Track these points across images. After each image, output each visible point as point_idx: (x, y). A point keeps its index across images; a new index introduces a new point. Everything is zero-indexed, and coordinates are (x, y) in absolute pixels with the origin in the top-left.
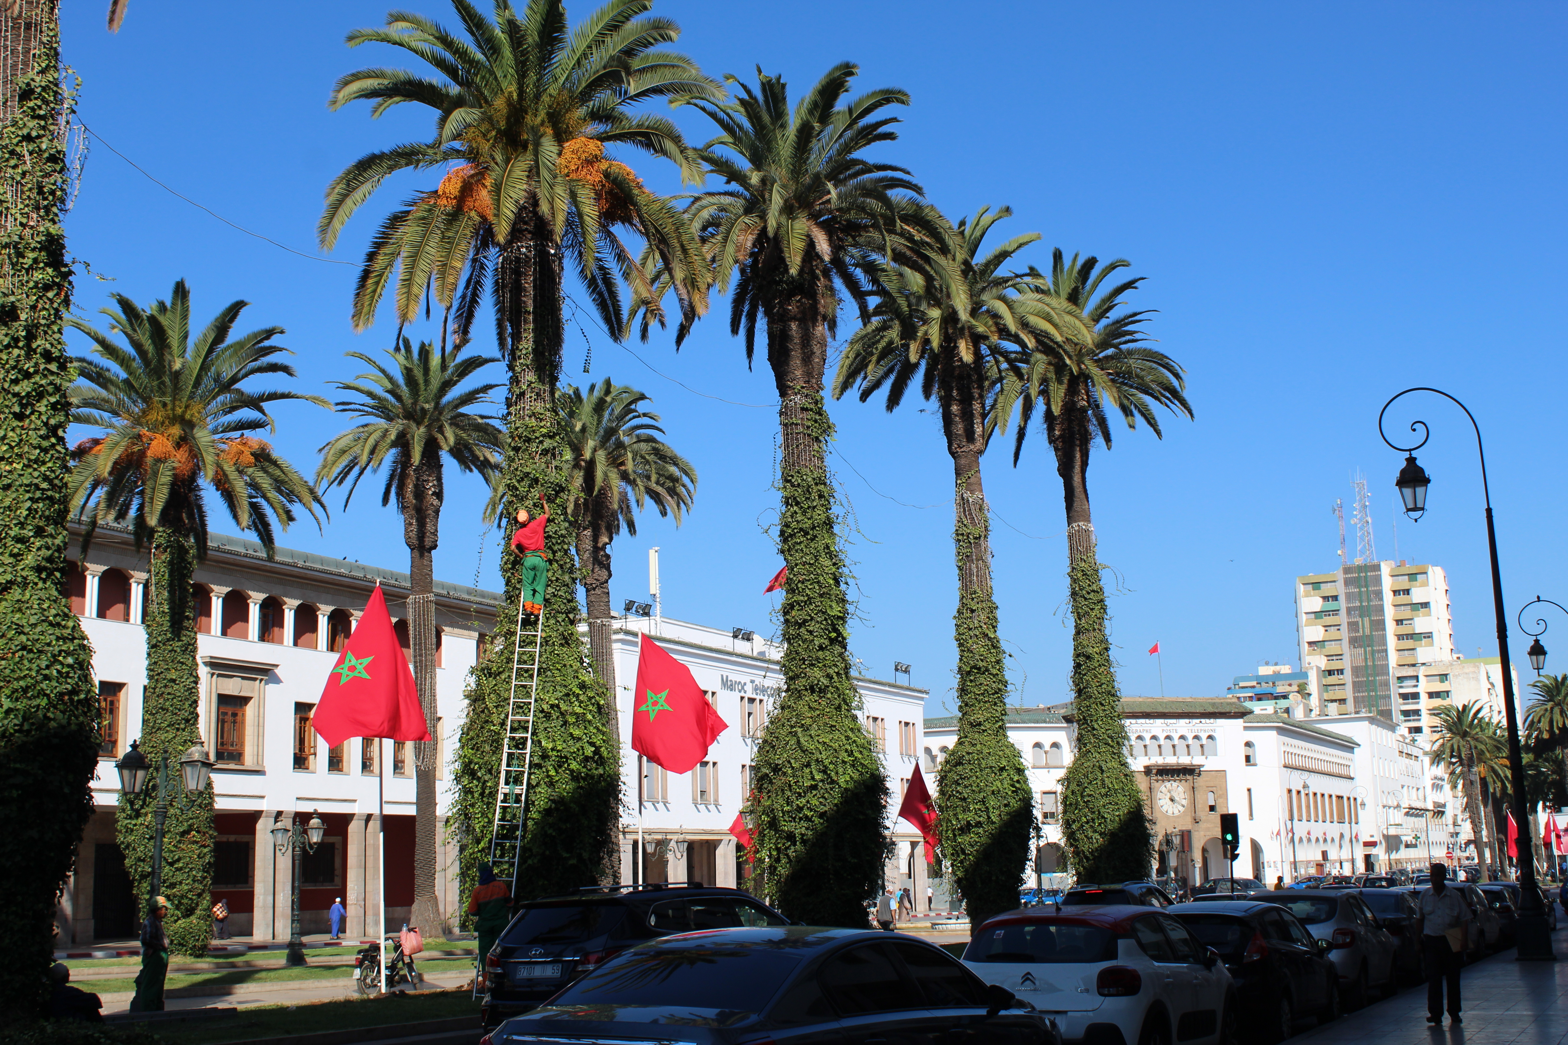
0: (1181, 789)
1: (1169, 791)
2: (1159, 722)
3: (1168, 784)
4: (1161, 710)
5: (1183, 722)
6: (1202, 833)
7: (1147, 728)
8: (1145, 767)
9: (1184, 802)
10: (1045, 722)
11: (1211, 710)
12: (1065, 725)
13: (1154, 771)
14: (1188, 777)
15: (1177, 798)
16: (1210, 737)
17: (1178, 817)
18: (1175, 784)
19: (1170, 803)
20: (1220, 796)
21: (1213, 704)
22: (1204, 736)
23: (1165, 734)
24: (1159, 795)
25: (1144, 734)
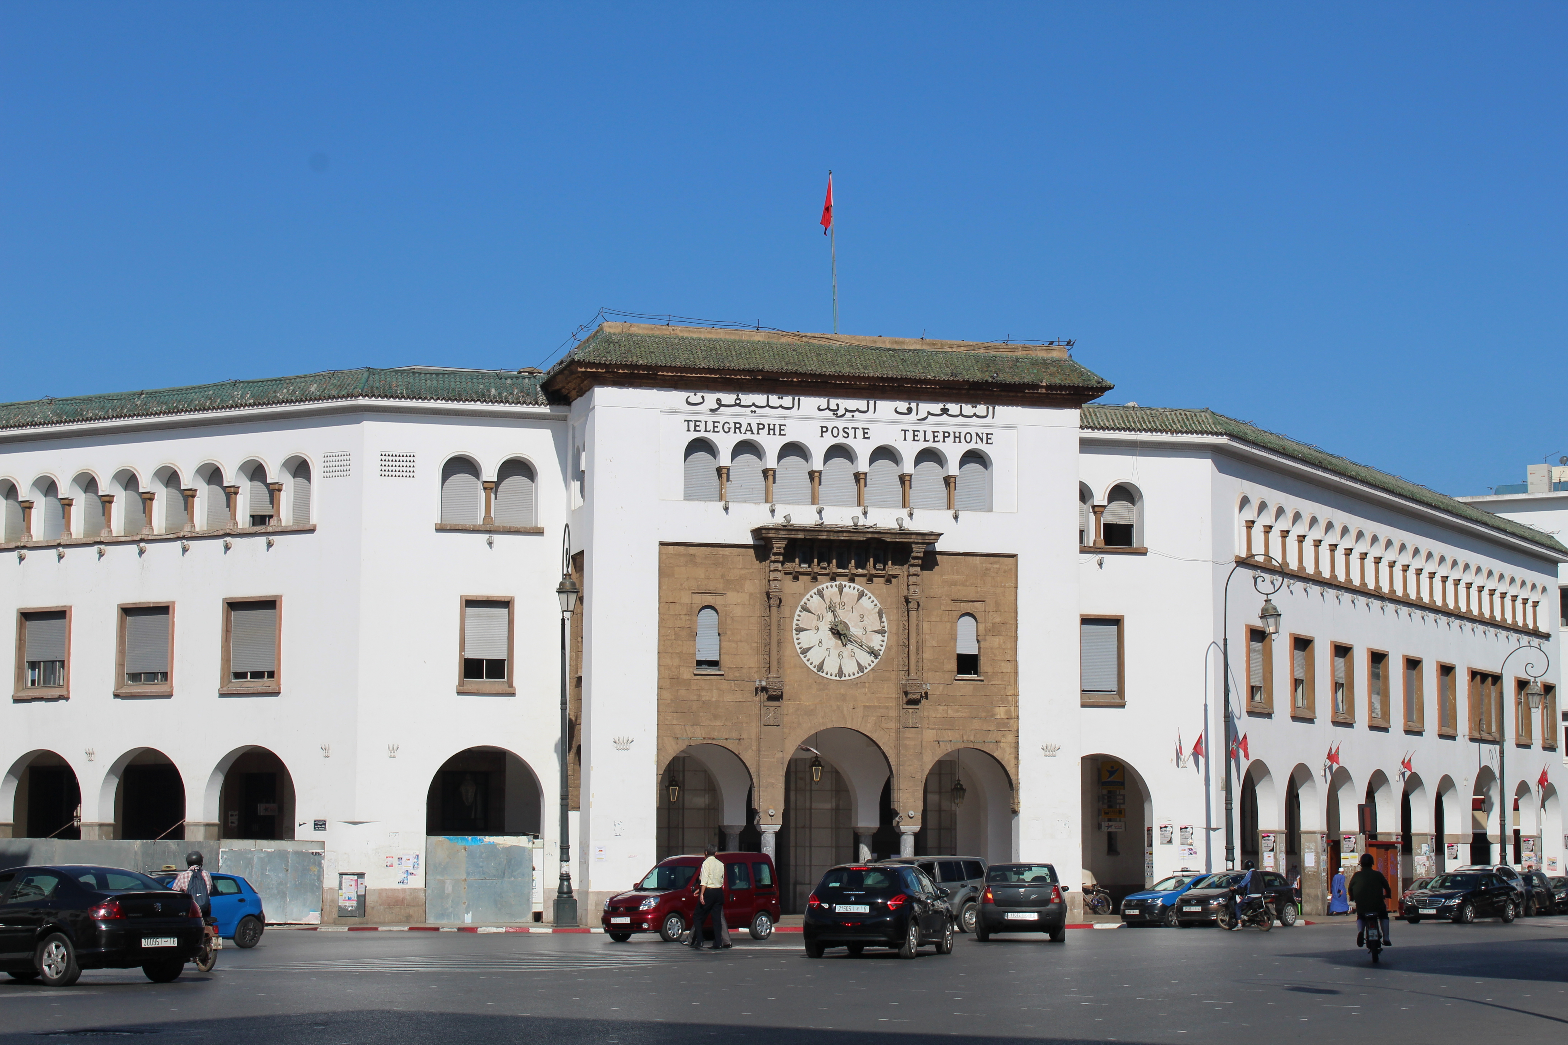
0: (869, 604)
1: (831, 608)
2: (810, 404)
3: (830, 589)
4: (813, 366)
5: (886, 408)
6: (929, 735)
7: (767, 416)
8: (757, 533)
9: (876, 642)
10: (483, 398)
11: (976, 375)
12: (546, 410)
13: (778, 546)
14: (892, 569)
15: (855, 630)
16: (973, 457)
17: (855, 684)
18: (851, 589)
19: (831, 642)
20: (994, 630)
21: (989, 363)
22: (953, 452)
23: (829, 441)
24: (800, 618)
25: (762, 439)
